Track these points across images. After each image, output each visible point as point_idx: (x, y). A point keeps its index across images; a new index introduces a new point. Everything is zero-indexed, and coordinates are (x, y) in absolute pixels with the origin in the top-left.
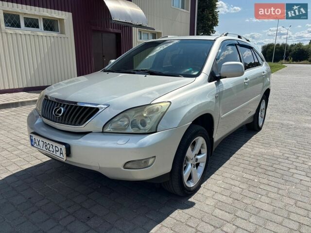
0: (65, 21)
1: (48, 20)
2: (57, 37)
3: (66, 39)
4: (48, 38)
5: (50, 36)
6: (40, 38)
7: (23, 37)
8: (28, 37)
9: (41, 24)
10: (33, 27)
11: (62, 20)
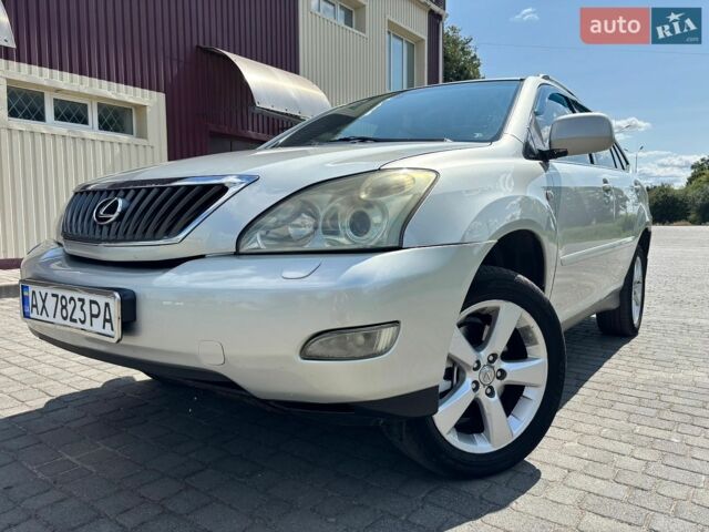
0: (148, 110)
1: (111, 107)
2: (128, 144)
3: (149, 149)
4: (108, 146)
5: (111, 143)
6: (89, 146)
7: (49, 140)
8: (60, 141)
9: (93, 116)
10: (74, 121)
11: (141, 108)
